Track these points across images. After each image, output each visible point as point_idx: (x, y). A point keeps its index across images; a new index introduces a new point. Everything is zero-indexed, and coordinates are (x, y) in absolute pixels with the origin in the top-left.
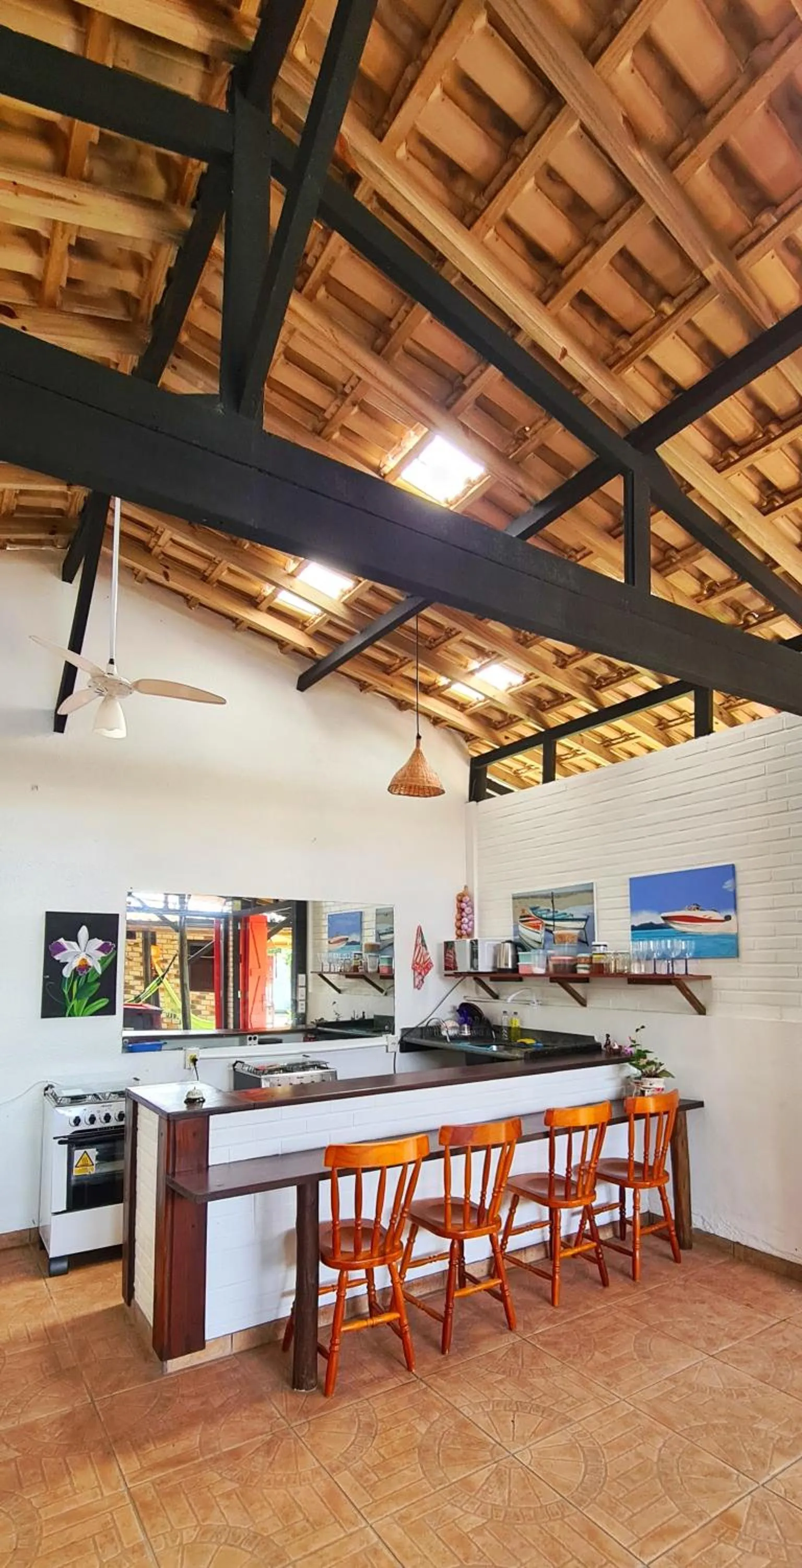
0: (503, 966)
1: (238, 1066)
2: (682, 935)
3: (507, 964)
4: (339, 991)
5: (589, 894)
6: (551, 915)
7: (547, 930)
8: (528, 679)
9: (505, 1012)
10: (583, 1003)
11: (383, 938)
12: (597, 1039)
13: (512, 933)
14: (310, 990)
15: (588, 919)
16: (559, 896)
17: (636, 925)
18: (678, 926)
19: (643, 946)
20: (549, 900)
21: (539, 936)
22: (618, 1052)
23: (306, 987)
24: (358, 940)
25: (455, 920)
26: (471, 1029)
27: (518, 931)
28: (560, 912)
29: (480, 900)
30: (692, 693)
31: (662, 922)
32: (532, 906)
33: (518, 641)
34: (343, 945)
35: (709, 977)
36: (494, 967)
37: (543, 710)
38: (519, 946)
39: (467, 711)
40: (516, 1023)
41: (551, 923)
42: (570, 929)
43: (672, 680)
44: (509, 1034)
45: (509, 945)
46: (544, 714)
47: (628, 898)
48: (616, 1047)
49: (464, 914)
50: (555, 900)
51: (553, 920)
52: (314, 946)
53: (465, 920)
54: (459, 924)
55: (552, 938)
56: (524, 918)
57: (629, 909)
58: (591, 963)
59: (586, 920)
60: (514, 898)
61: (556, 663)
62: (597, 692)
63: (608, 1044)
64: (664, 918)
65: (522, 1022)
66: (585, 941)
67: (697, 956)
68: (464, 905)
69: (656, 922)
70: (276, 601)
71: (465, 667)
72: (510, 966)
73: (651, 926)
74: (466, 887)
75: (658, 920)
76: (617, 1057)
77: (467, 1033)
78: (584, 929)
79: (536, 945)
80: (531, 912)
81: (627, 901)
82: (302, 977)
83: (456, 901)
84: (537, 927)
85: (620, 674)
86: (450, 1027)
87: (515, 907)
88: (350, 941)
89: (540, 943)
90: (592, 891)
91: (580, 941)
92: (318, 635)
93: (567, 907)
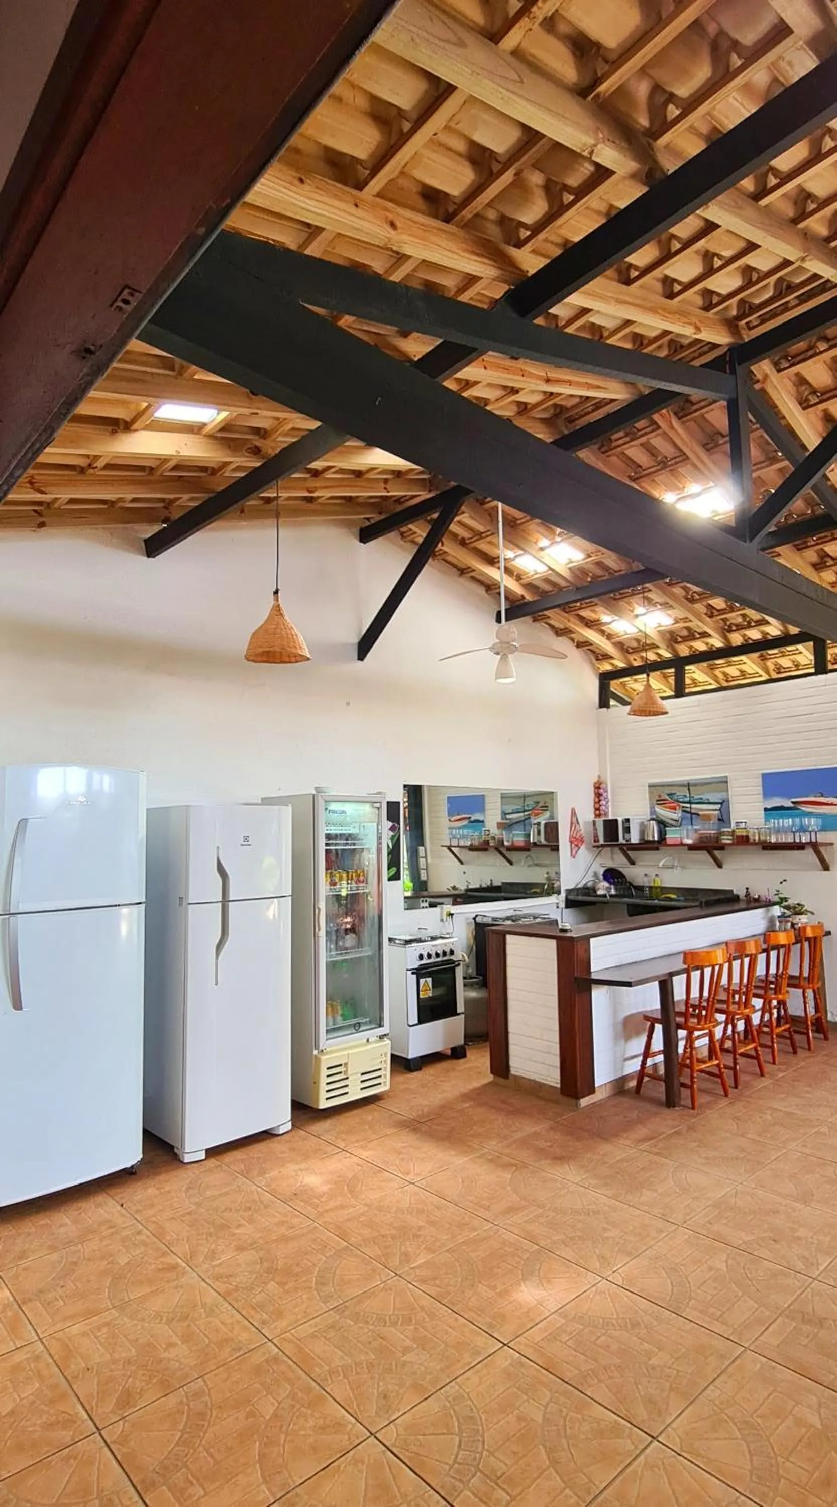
0: (650, 839)
1: (478, 920)
2: (810, 814)
3: (653, 837)
4: (462, 863)
5: (724, 784)
6: (687, 799)
7: (684, 811)
8: (676, 622)
9: (646, 875)
10: (720, 865)
11: (508, 816)
12: (735, 892)
13: (648, 813)
14: (429, 861)
15: (724, 804)
16: (695, 785)
17: (769, 807)
18: (805, 809)
19: (774, 823)
20: (686, 789)
21: (677, 815)
22: (757, 900)
23: (426, 857)
24: (481, 819)
25: (592, 803)
26: (616, 889)
27: (655, 811)
28: (696, 797)
29: (612, 787)
30: (812, 643)
31: (792, 805)
32: (669, 792)
33: (687, 599)
34: (465, 822)
35: (832, 844)
36: (641, 840)
37: (677, 642)
38: (662, 824)
39: (613, 641)
40: (658, 883)
41: (688, 805)
42: (711, 810)
43: (794, 630)
44: (650, 892)
45: (654, 823)
46: (676, 645)
47: (761, 788)
48: (756, 896)
49: (602, 798)
50: (691, 788)
51: (690, 802)
52: (430, 823)
53: (603, 802)
54: (597, 806)
55: (692, 816)
56: (661, 802)
57: (761, 796)
58: (732, 836)
59: (722, 803)
60: (649, 786)
61: (706, 614)
62: (728, 634)
63: (747, 894)
64: (793, 802)
65: (661, 882)
66: (723, 819)
67: (824, 829)
68: (601, 791)
69: (786, 805)
70: (514, 563)
71: (632, 611)
72: (656, 839)
73: (782, 808)
74: (599, 776)
75: (788, 804)
76: (757, 904)
77: (613, 892)
78: (720, 810)
79: (674, 823)
80: (667, 797)
81: (760, 789)
82: (421, 849)
83: (593, 789)
84: (674, 808)
85: (749, 623)
86: (603, 888)
87: (651, 793)
88: (473, 819)
89: (677, 821)
90: (727, 782)
91: (719, 820)
92: (530, 586)
93: (703, 794)
